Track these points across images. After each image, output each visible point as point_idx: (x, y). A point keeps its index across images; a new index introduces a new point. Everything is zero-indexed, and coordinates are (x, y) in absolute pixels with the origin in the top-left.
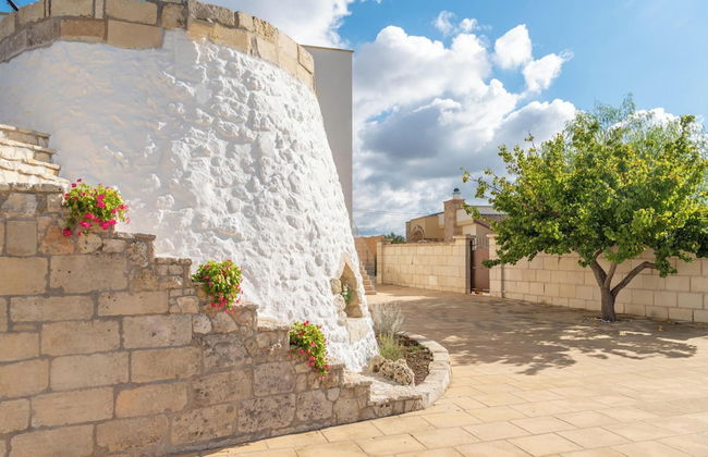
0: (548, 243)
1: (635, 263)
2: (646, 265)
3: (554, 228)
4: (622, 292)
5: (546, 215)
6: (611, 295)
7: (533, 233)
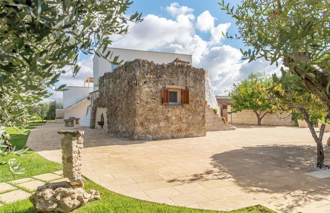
0: (247, 107)
1: (265, 112)
2: (268, 112)
3: (248, 104)
4: (262, 119)
5: (245, 101)
6: (260, 120)
7: (243, 105)
